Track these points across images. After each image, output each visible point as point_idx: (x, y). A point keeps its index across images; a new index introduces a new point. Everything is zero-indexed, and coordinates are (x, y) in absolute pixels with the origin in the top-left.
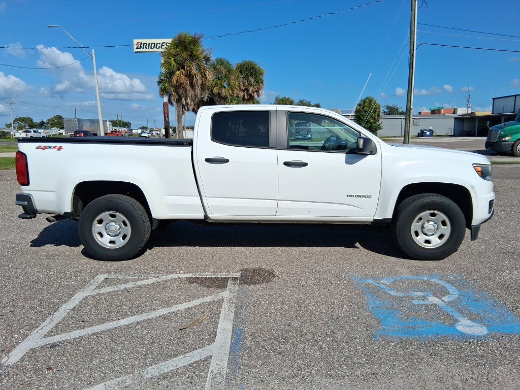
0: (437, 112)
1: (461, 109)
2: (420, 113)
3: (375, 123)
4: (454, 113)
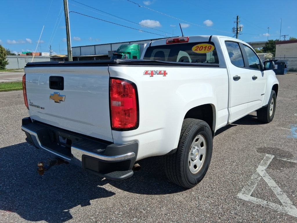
0: (30, 54)
1: (44, 53)
2: (19, 55)
3: (3, 60)
4: (40, 55)
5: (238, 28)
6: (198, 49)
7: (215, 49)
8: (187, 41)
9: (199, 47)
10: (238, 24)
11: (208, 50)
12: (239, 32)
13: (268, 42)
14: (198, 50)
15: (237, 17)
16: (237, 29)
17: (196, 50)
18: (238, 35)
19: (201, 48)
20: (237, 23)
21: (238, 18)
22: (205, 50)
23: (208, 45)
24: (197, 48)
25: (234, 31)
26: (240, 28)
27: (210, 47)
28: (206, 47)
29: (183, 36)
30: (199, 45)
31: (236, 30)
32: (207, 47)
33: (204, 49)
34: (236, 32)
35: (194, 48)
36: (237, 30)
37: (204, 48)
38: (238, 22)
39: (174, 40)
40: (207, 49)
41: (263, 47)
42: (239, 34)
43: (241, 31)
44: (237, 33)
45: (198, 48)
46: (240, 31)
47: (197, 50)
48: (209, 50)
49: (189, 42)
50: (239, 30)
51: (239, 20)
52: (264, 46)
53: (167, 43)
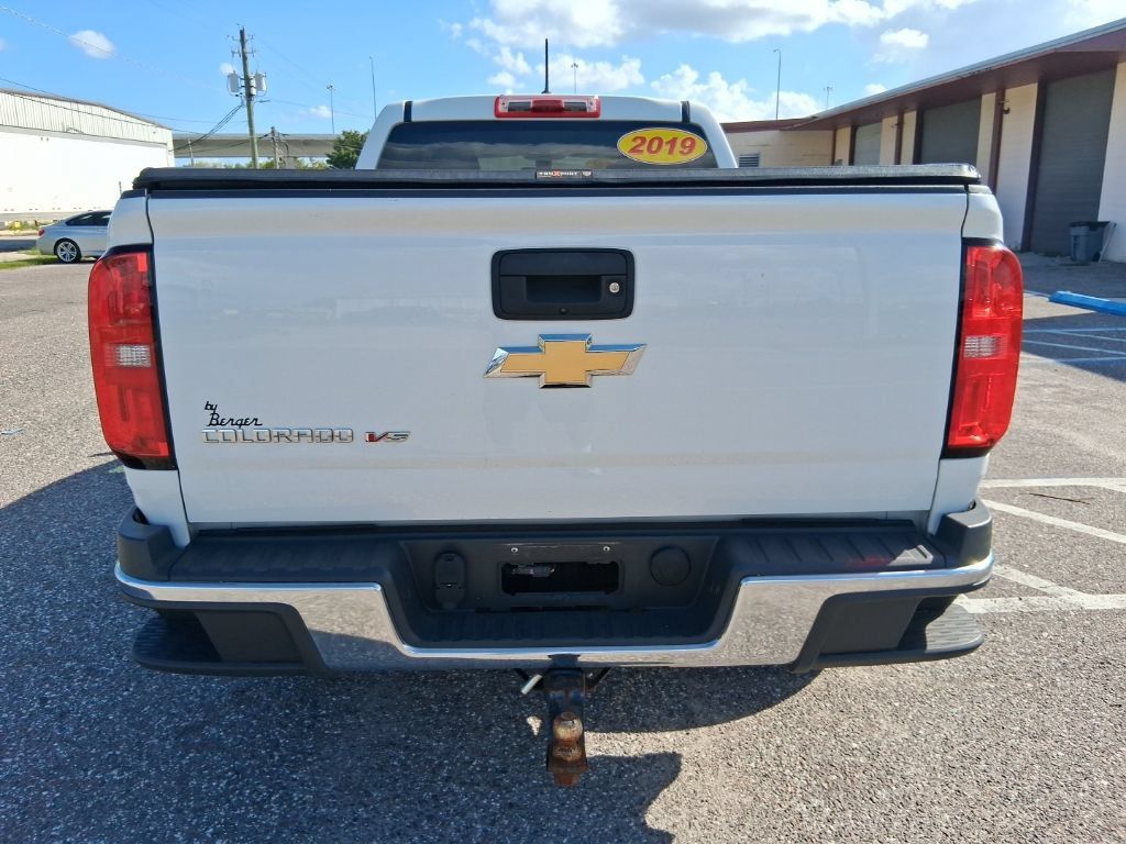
5: (251, 76)
6: (644, 148)
7: (710, 149)
8: (596, 114)
9: (648, 140)
10: (249, 61)
11: (682, 152)
12: (254, 91)
13: (343, 138)
14: (645, 152)
15: (242, 33)
16: (247, 79)
17: (634, 150)
18: (252, 103)
19: (656, 144)
20: (245, 59)
21: (246, 37)
22: (671, 152)
23: (681, 134)
24: (639, 142)
25: (235, 88)
26: (258, 77)
27: (688, 143)
28: (673, 142)
29: (546, 91)
30: (649, 133)
31: (243, 83)
32: (679, 141)
33: (666, 148)
34: (243, 90)
35: (625, 143)
36: (248, 87)
37: (667, 143)
38: (248, 56)
39: (536, 102)
40: (678, 147)
41: (329, 156)
42: (255, 99)
43: (264, 88)
44: (249, 96)
45: (641, 144)
46: (259, 87)
47: (641, 152)
48: (687, 153)
49: (599, 119)
50: (253, 83)
51: (248, 49)
52: (331, 151)
53: (498, 114)
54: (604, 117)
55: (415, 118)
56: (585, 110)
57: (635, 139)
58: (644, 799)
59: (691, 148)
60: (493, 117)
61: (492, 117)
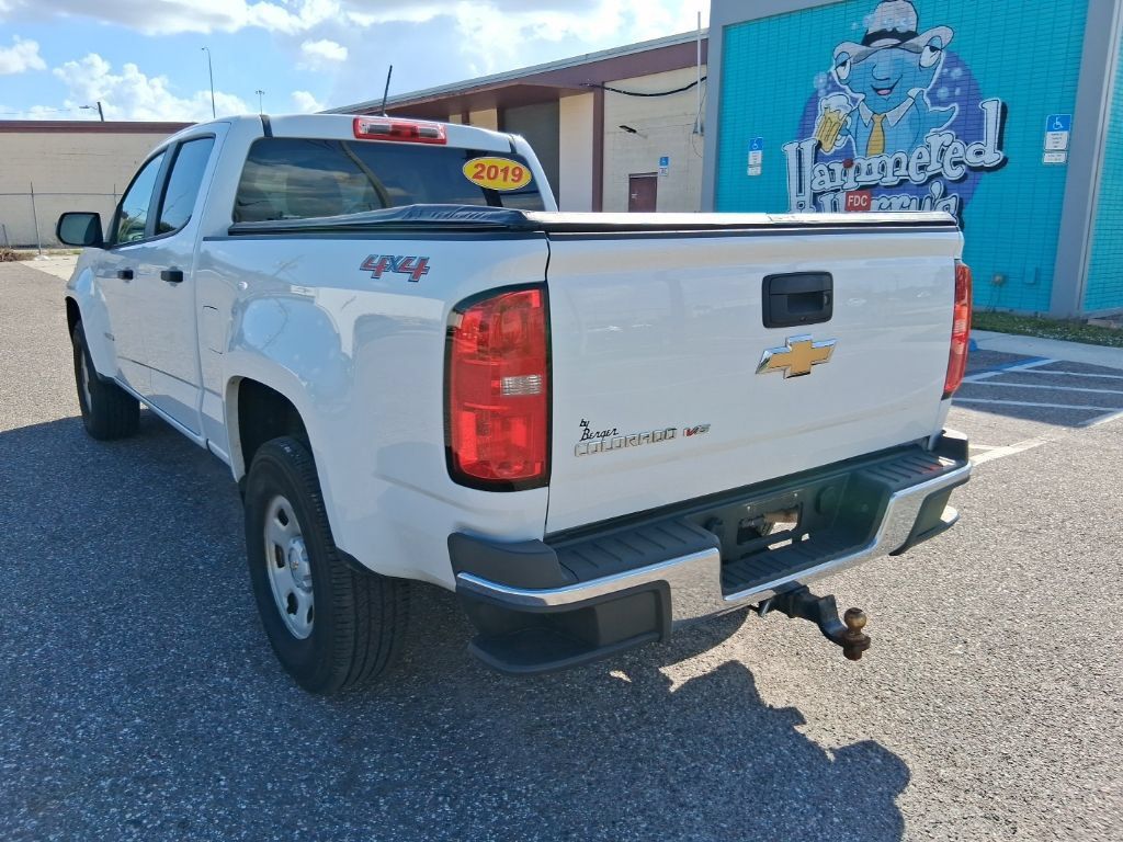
6: (485, 174)
7: (533, 180)
8: (443, 141)
9: (487, 167)
11: (513, 180)
14: (486, 177)
17: (477, 176)
19: (493, 170)
22: (505, 179)
23: (512, 164)
24: (480, 169)
27: (517, 172)
28: (506, 170)
30: (487, 161)
32: (510, 170)
33: (501, 175)
35: (469, 169)
37: (502, 170)
39: (394, 126)
40: (510, 176)
45: (481, 171)
47: (482, 178)
48: (518, 181)
49: (448, 145)
53: (358, 136)
54: (450, 144)
55: (276, 133)
56: (436, 136)
57: (476, 166)
58: (750, 694)
59: (520, 176)
60: (352, 138)
61: (350, 136)
